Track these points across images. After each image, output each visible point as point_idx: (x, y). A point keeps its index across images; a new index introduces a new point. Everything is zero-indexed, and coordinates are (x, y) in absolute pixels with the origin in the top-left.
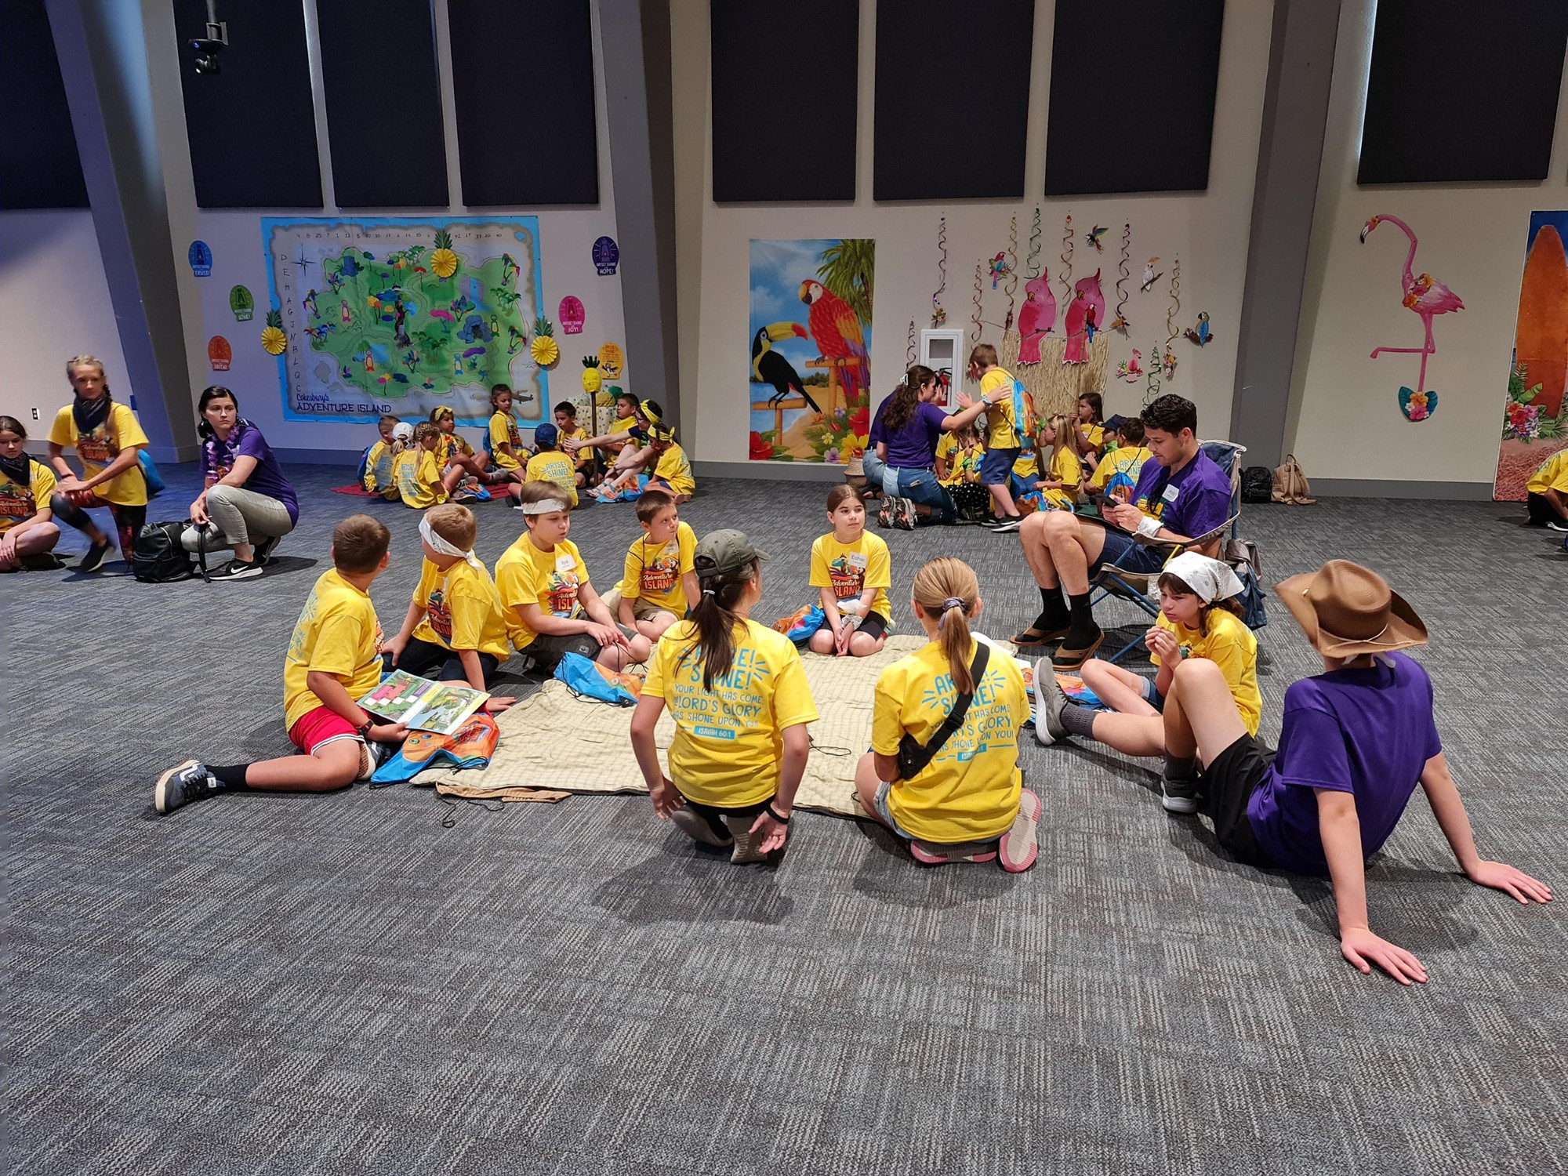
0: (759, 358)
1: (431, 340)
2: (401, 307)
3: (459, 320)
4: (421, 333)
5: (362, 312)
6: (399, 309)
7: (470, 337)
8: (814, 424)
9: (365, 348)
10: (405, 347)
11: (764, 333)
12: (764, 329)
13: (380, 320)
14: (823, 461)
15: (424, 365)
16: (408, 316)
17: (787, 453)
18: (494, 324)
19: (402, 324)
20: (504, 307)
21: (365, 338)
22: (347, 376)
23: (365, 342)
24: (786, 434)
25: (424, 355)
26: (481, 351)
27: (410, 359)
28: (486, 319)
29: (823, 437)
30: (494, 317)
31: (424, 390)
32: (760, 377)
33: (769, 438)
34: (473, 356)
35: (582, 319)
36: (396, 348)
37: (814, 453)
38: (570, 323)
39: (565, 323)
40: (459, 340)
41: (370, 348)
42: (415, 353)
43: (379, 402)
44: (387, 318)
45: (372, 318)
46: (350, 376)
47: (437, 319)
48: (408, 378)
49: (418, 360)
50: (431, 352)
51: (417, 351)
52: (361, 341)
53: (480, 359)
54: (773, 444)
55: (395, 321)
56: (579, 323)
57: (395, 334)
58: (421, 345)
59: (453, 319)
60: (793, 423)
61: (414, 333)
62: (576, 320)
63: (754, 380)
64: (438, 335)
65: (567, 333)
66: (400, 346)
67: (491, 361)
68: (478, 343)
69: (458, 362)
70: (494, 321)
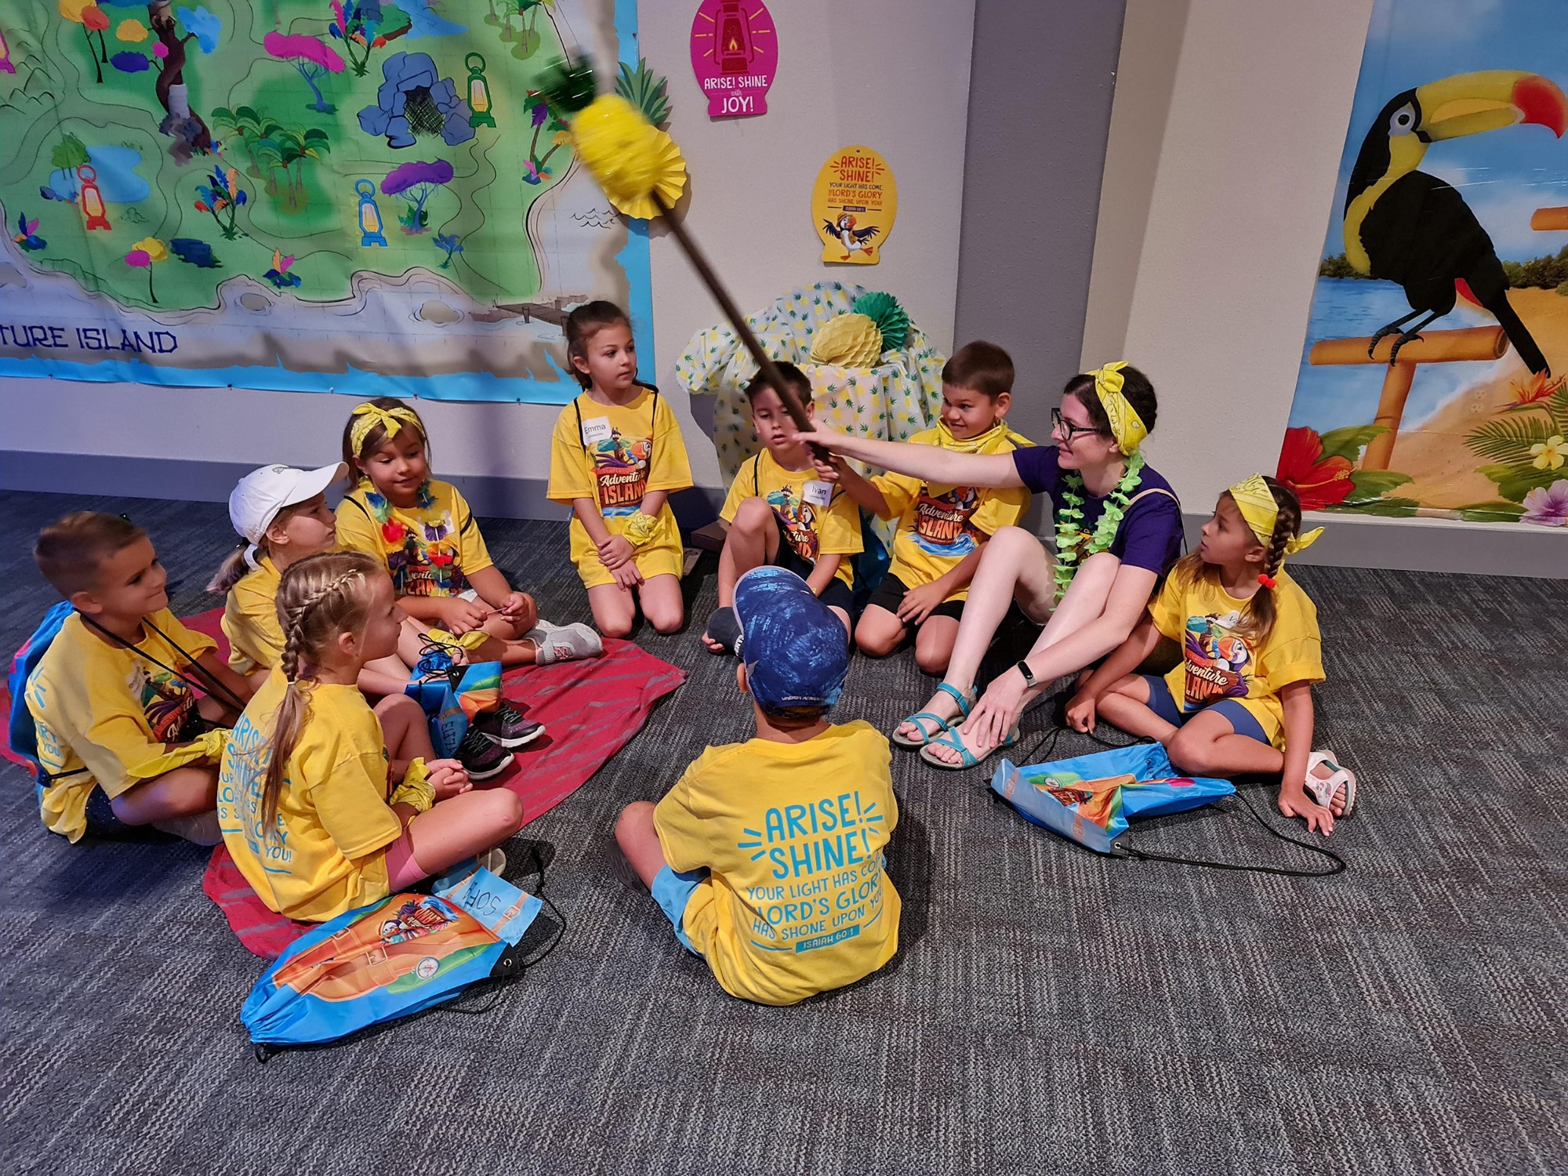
0: (1371, 195)
1: (276, 137)
2: (170, 25)
3: (361, 69)
4: (244, 112)
5: (49, 41)
6: (164, 30)
7: (402, 127)
8: (1513, 407)
9: (76, 161)
10: (197, 157)
11: (1407, 110)
12: (1409, 97)
13: (108, 69)
14: (1516, 519)
15: (260, 213)
16: (197, 60)
17: (1399, 492)
18: (477, 84)
19: (178, 80)
20: (508, 29)
21: (69, 128)
22: (33, 244)
23: (71, 139)
24: (1408, 436)
25: (260, 184)
26: (440, 173)
27: (216, 194)
28: (452, 68)
29: (1536, 449)
30: (475, 62)
31: (268, 290)
32: (1360, 260)
33: (1349, 447)
34: (416, 190)
35: (768, 68)
36: (170, 160)
37: (1492, 494)
38: (726, 83)
39: (710, 83)
40: (366, 138)
41: (87, 157)
42: (230, 175)
43: (140, 322)
44: (130, 62)
45: (82, 63)
46: (41, 244)
47: (289, 67)
48: (217, 253)
49: (242, 198)
50: (281, 174)
51: (237, 171)
52: (56, 138)
53: (438, 199)
54: (1358, 465)
55: (152, 74)
56: (758, 81)
57: (163, 114)
58: (248, 150)
59: (336, 65)
60: (1441, 404)
61: (219, 113)
62: (745, 72)
63: (1335, 270)
64: (298, 121)
65: (716, 113)
66: (182, 152)
67: (472, 206)
68: (428, 148)
69: (367, 208)
70: (476, 74)
